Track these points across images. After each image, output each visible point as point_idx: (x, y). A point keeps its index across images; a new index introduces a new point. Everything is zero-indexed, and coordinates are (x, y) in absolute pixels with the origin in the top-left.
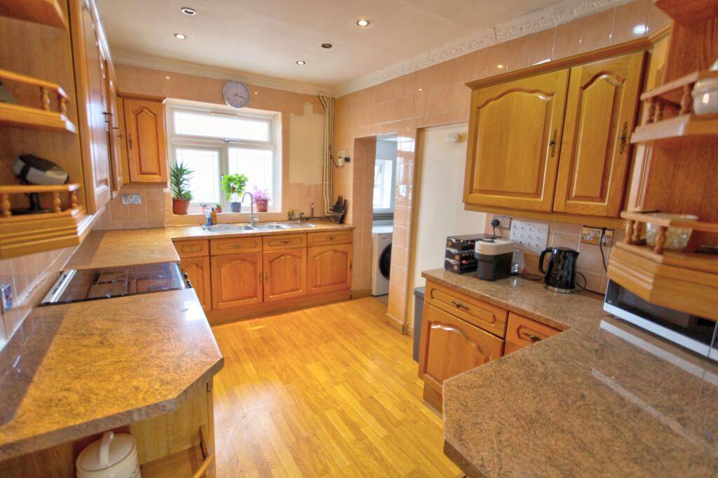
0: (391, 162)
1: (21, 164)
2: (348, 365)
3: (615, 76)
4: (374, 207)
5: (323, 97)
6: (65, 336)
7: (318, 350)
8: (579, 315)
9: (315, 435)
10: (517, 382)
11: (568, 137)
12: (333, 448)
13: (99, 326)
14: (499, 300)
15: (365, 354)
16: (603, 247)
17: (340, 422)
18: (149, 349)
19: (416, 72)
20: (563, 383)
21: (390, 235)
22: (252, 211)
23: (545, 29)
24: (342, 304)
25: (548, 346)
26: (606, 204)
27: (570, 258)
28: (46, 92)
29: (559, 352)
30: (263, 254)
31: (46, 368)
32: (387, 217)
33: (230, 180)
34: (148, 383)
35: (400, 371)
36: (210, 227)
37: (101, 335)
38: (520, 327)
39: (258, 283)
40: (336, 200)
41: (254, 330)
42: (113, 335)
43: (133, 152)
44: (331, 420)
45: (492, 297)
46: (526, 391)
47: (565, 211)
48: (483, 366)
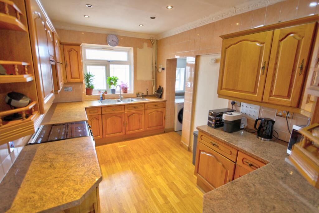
0: (184, 69)
1: (8, 98)
2: (163, 166)
3: (298, 35)
4: (176, 90)
5: (152, 40)
6: (36, 162)
7: (149, 158)
8: (274, 155)
9: (146, 200)
10: (240, 197)
11: (271, 65)
12: (155, 207)
13: (50, 157)
14: (234, 144)
15: (171, 161)
16: (288, 119)
17: (158, 193)
18: (70, 170)
19: (196, 28)
20: (264, 198)
21: (183, 104)
22: (120, 93)
23: (261, 7)
24: (161, 135)
25: (257, 174)
26: (290, 100)
27: (270, 123)
28: (16, 66)
29: (263, 178)
30: (125, 113)
31: (26, 180)
32: (182, 94)
33: (111, 79)
34: (68, 190)
35: (186, 169)
36: (102, 101)
37: (51, 162)
38: (244, 159)
39: (123, 126)
40: (158, 87)
41: (121, 147)
42: (56, 162)
43: (68, 69)
44: (154, 192)
45: (230, 143)
46: (244, 203)
47: (269, 102)
48: (223, 186)
